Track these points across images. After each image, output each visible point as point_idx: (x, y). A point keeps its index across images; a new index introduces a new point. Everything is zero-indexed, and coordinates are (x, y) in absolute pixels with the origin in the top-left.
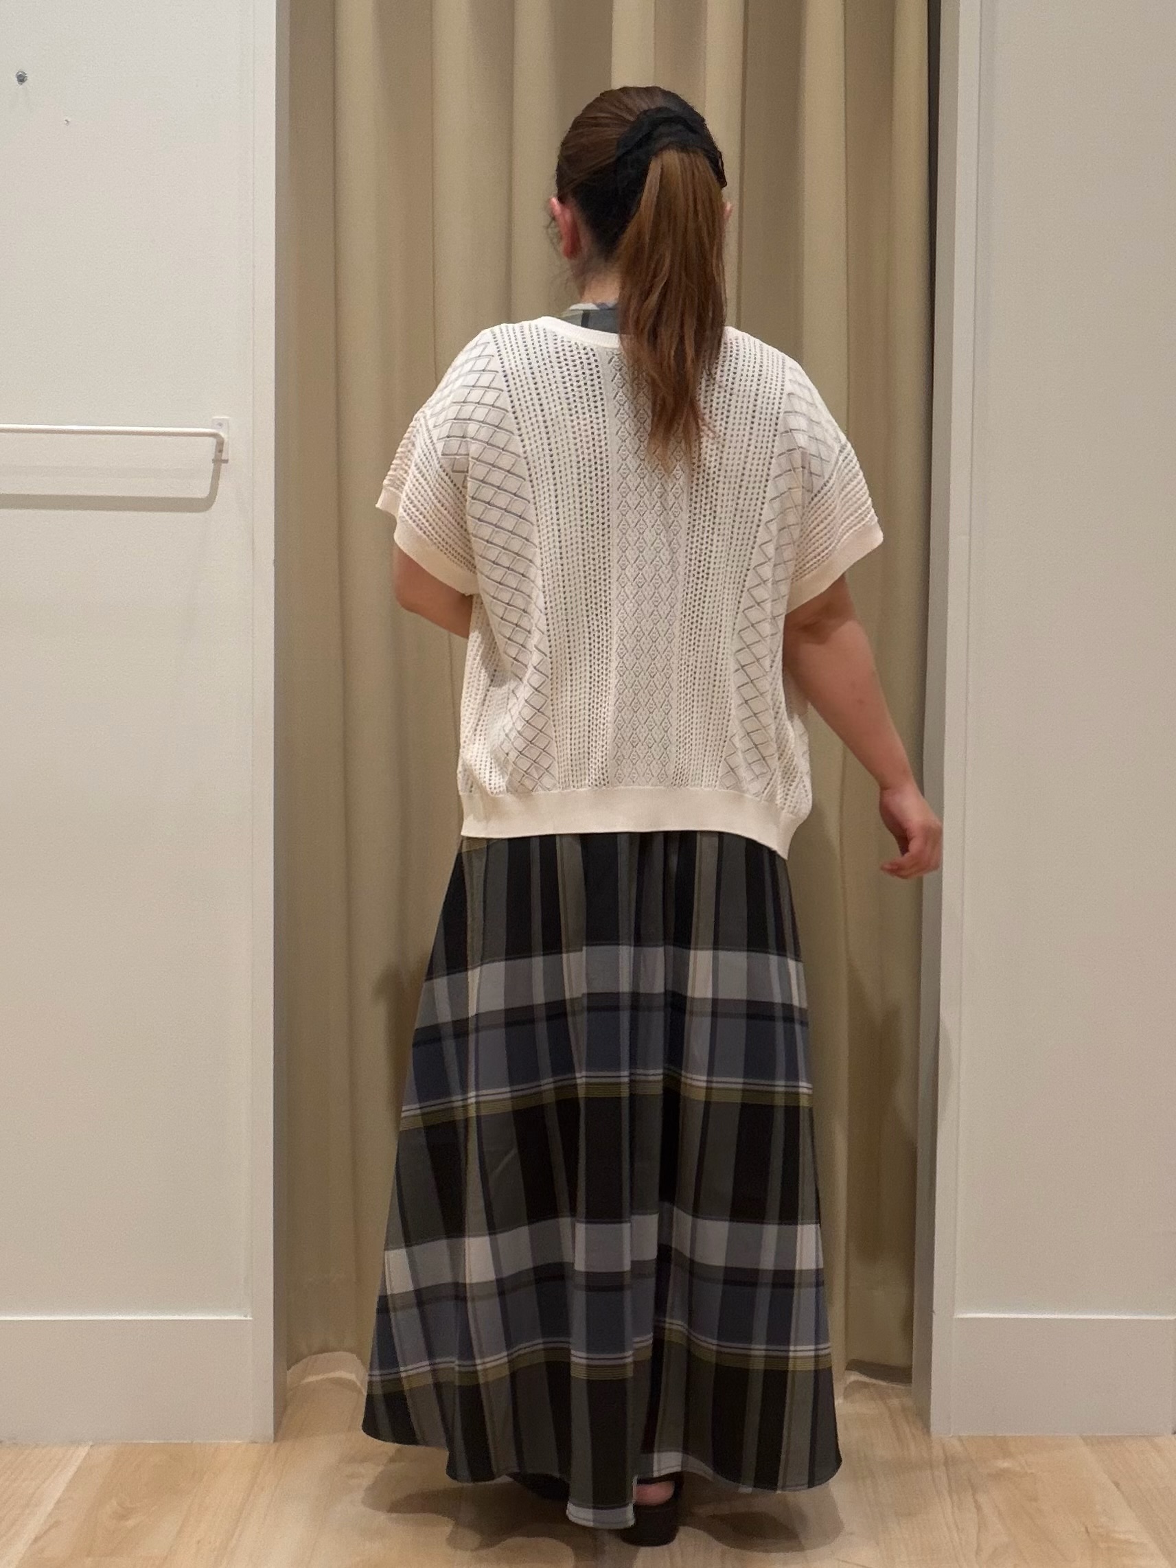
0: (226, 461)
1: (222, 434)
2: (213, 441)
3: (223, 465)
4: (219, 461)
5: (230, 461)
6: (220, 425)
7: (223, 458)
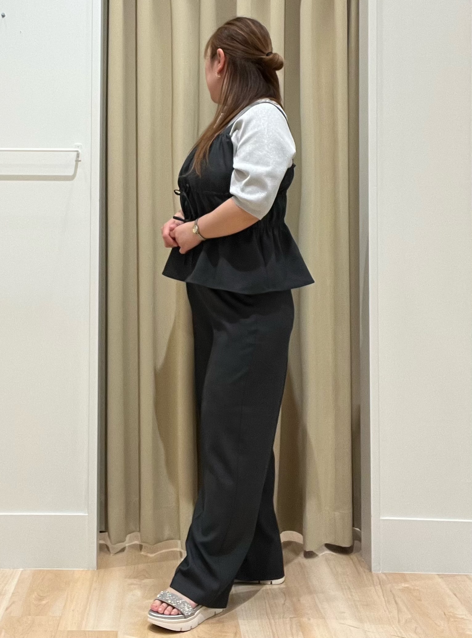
0: (80, 161)
1: (80, 151)
2: (76, 153)
3: (79, 163)
4: (77, 161)
5: (82, 161)
6: (78, 147)
7: (79, 160)
